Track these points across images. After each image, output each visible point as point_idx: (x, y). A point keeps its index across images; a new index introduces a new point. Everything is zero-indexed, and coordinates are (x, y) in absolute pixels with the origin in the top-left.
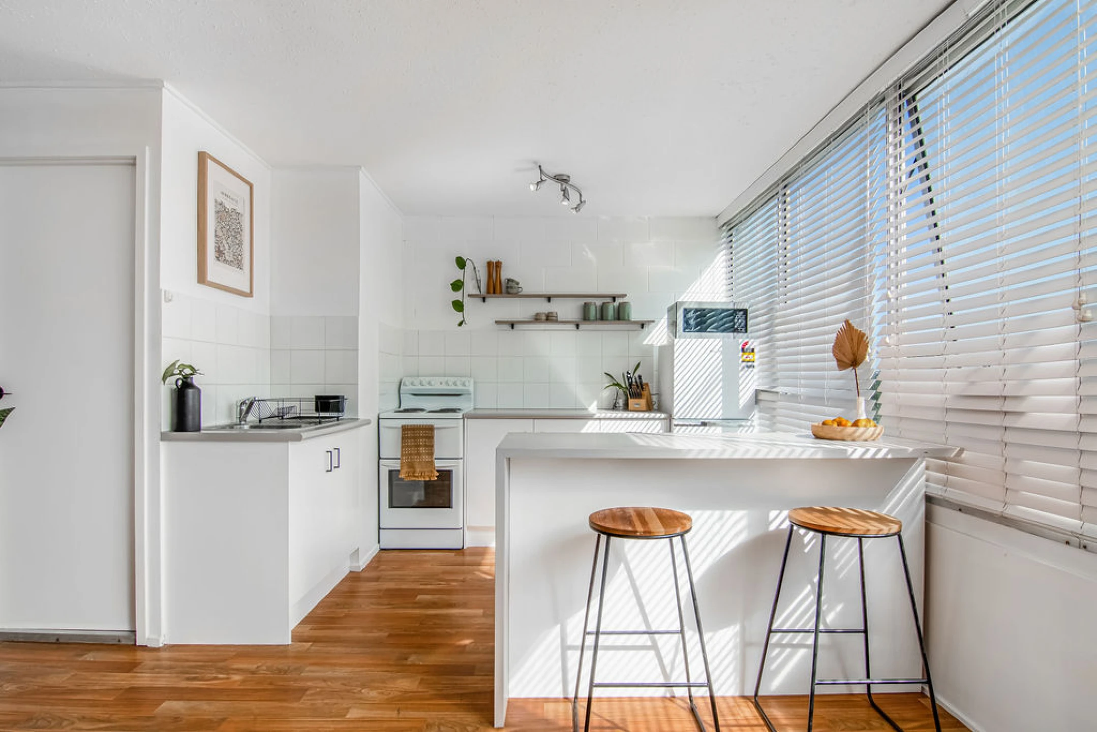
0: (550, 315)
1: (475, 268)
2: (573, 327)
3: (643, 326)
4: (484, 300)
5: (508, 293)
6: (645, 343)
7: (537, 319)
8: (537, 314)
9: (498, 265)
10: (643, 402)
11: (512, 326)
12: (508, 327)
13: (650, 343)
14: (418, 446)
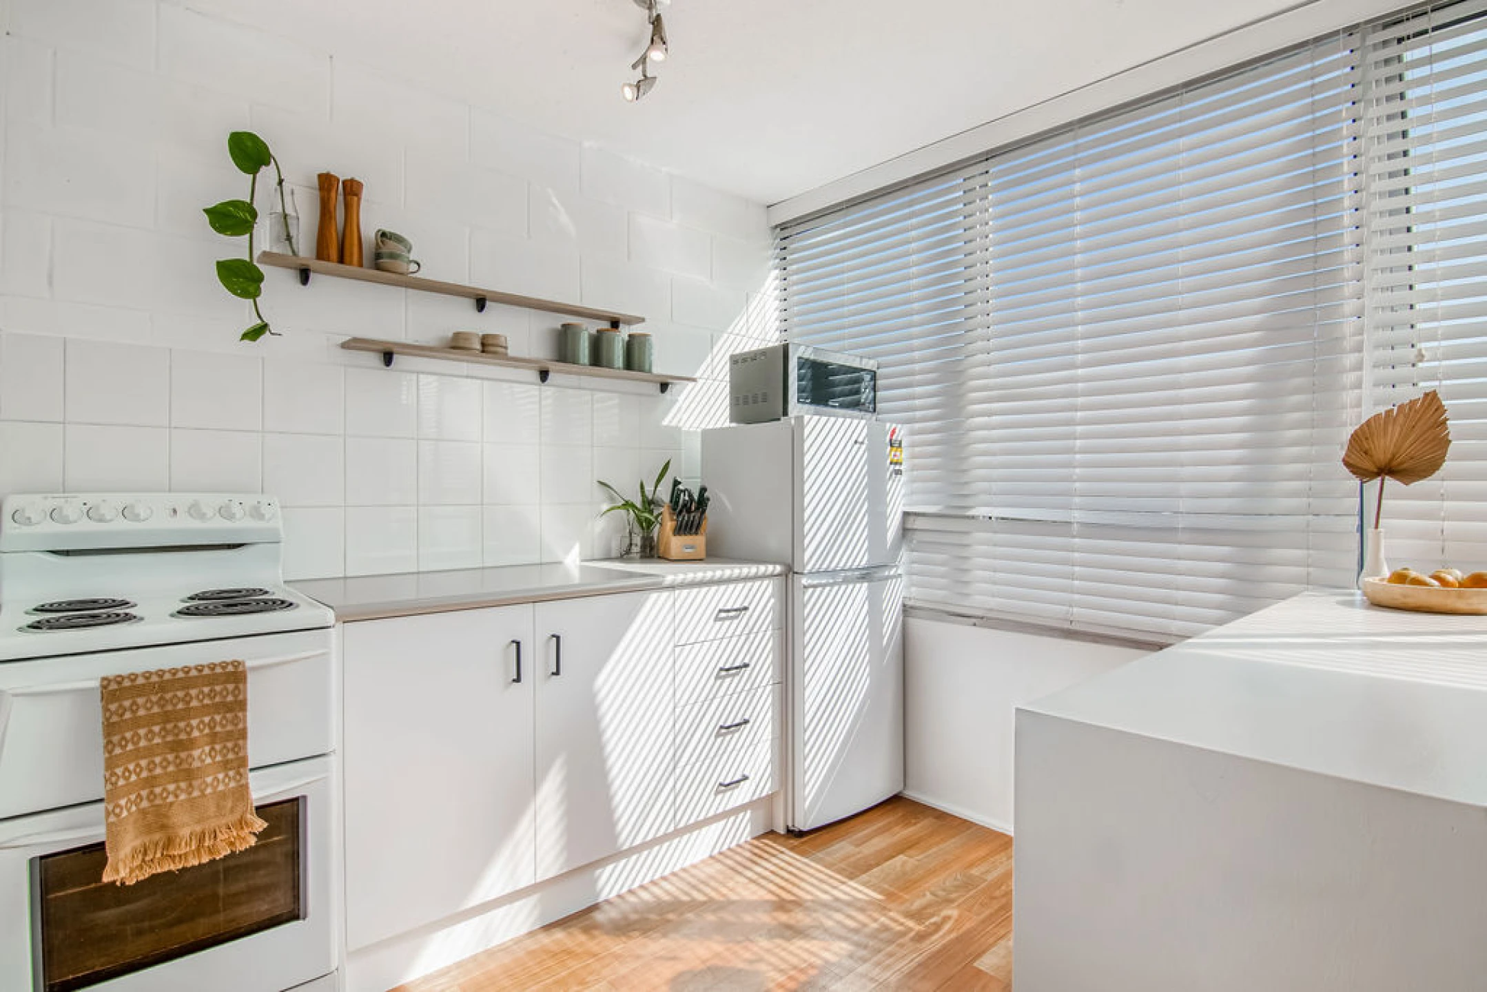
0: (490, 341)
1: (281, 182)
2: (534, 376)
3: (664, 387)
4: (304, 275)
5: (378, 267)
6: (665, 423)
7: (456, 345)
8: (457, 335)
9: (352, 189)
10: (699, 541)
11: (388, 358)
12: (375, 360)
13: (674, 424)
14: (178, 746)
